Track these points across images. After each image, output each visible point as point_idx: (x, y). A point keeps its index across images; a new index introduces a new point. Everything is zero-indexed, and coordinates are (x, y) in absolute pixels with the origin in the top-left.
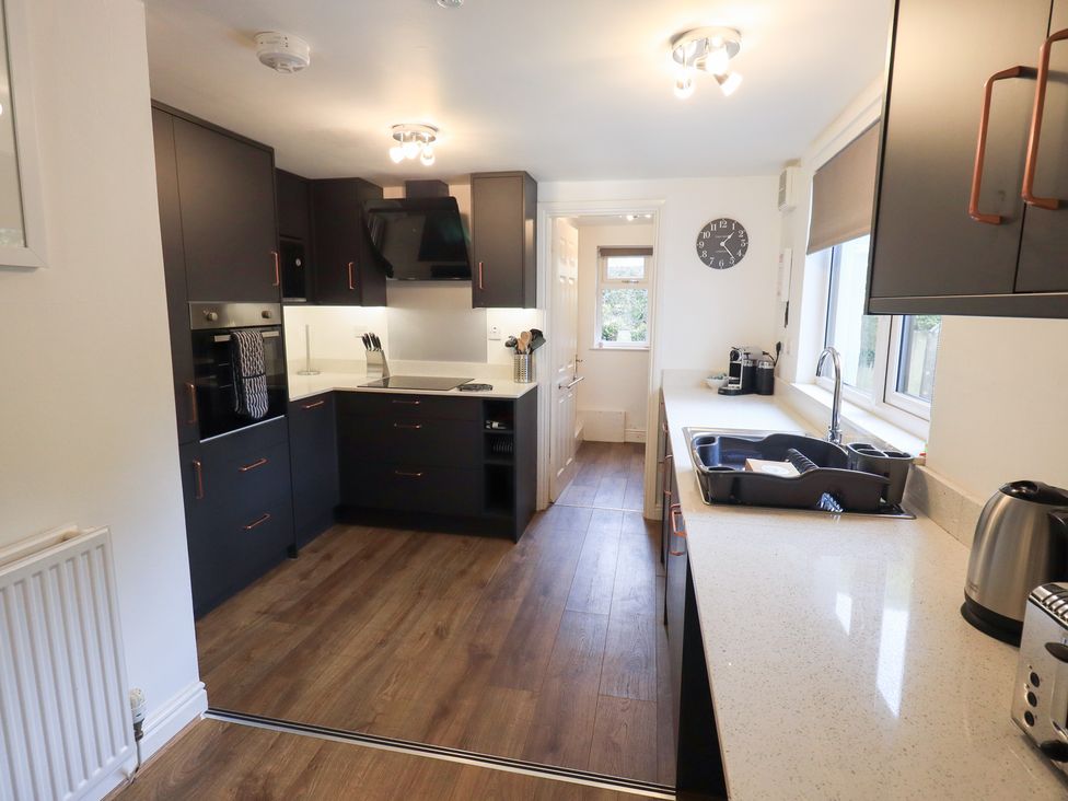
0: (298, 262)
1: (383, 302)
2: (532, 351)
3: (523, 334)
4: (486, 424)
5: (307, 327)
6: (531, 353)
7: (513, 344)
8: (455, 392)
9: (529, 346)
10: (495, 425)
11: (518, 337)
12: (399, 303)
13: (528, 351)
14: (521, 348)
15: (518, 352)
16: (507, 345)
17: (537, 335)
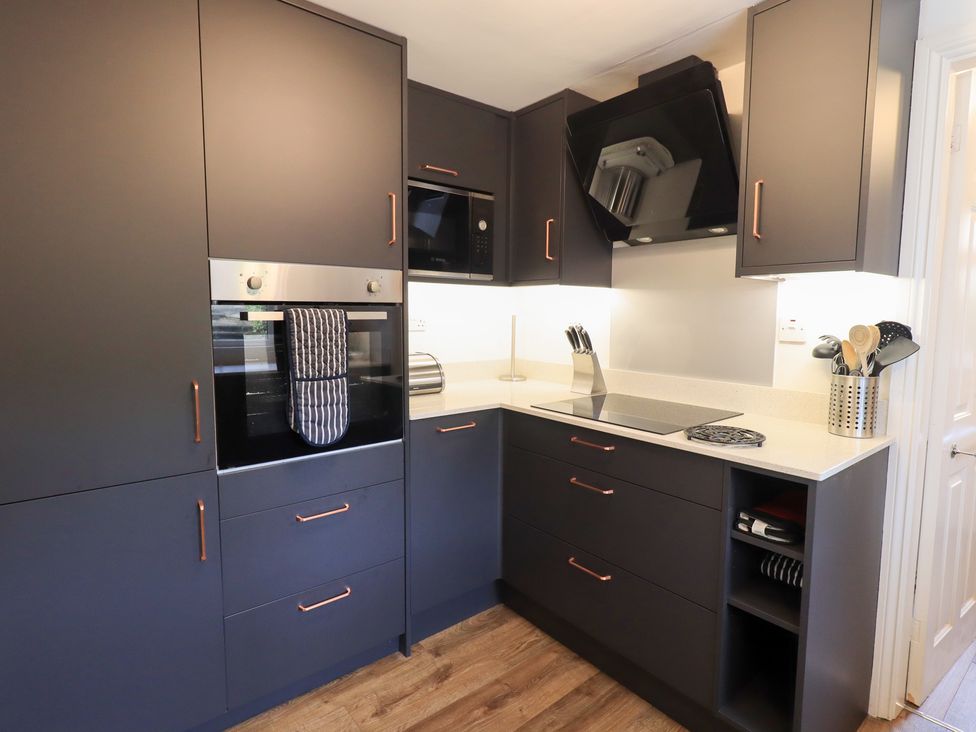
0: (483, 225)
1: (606, 280)
2: (877, 371)
3: (857, 332)
4: (737, 520)
5: (514, 318)
6: (875, 373)
7: (832, 353)
8: (677, 441)
9: (871, 358)
10: (759, 527)
11: (843, 336)
12: (628, 282)
13: (867, 370)
14: (850, 362)
15: (844, 371)
16: (818, 354)
17: (894, 333)
